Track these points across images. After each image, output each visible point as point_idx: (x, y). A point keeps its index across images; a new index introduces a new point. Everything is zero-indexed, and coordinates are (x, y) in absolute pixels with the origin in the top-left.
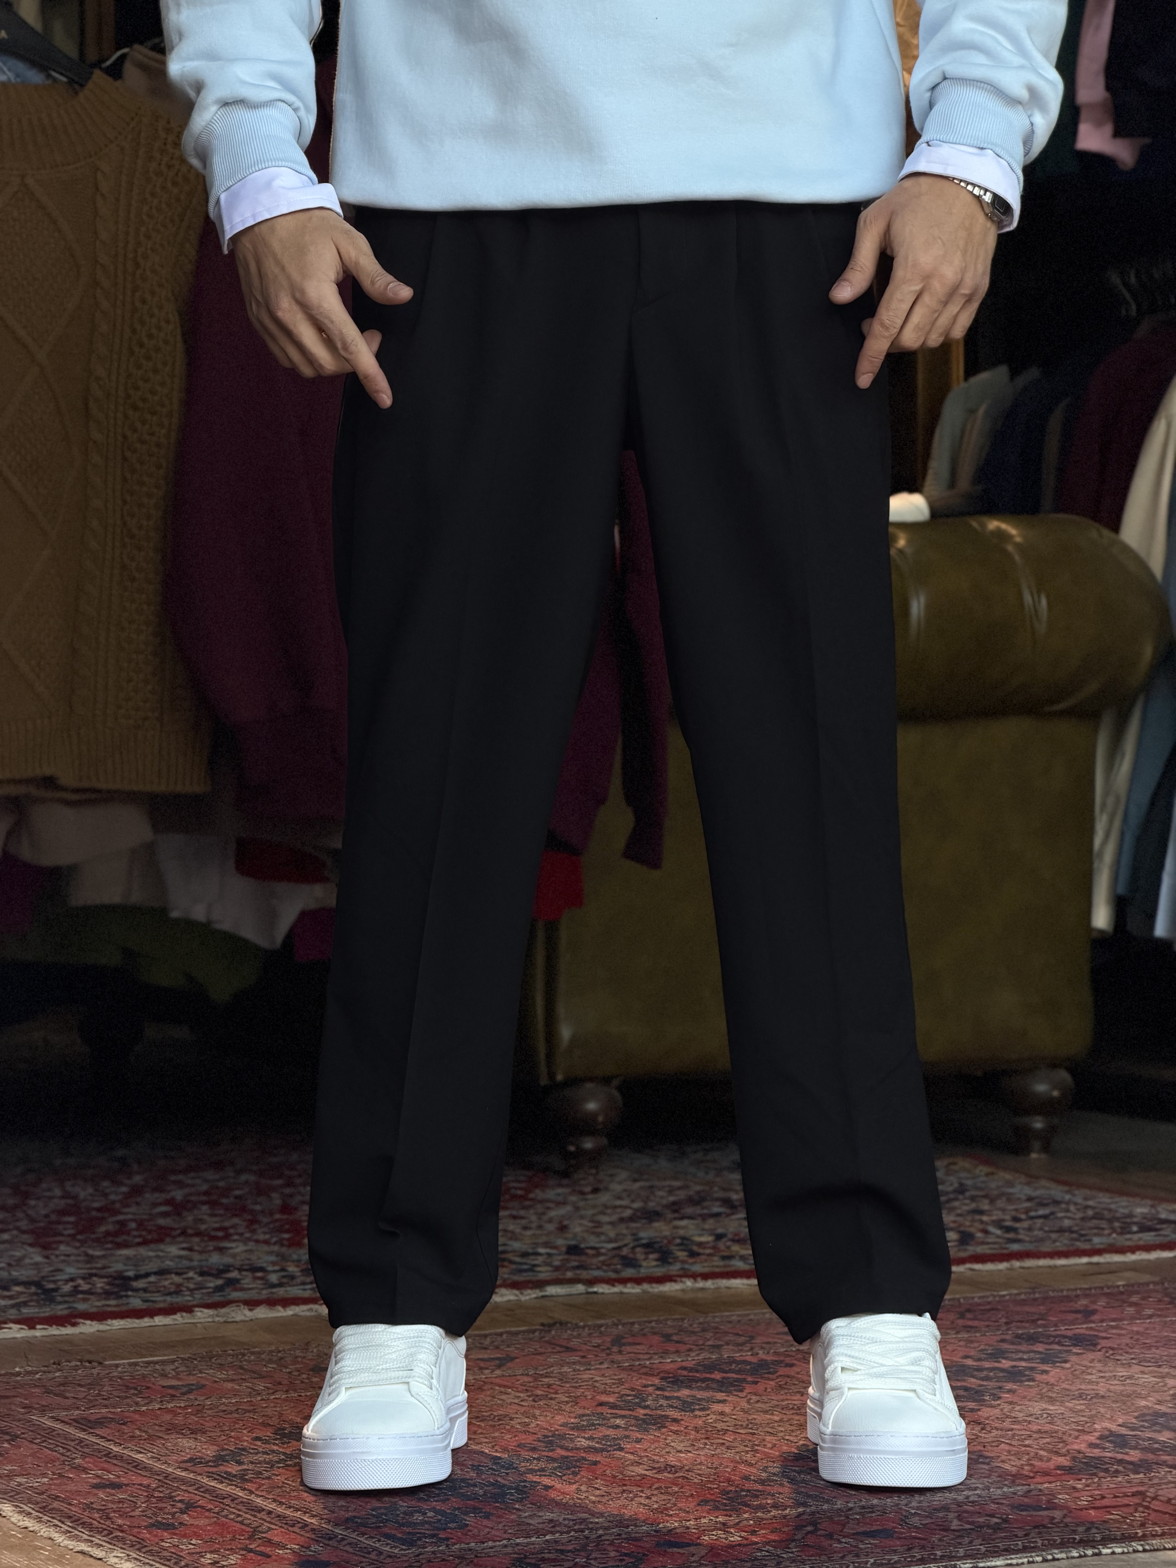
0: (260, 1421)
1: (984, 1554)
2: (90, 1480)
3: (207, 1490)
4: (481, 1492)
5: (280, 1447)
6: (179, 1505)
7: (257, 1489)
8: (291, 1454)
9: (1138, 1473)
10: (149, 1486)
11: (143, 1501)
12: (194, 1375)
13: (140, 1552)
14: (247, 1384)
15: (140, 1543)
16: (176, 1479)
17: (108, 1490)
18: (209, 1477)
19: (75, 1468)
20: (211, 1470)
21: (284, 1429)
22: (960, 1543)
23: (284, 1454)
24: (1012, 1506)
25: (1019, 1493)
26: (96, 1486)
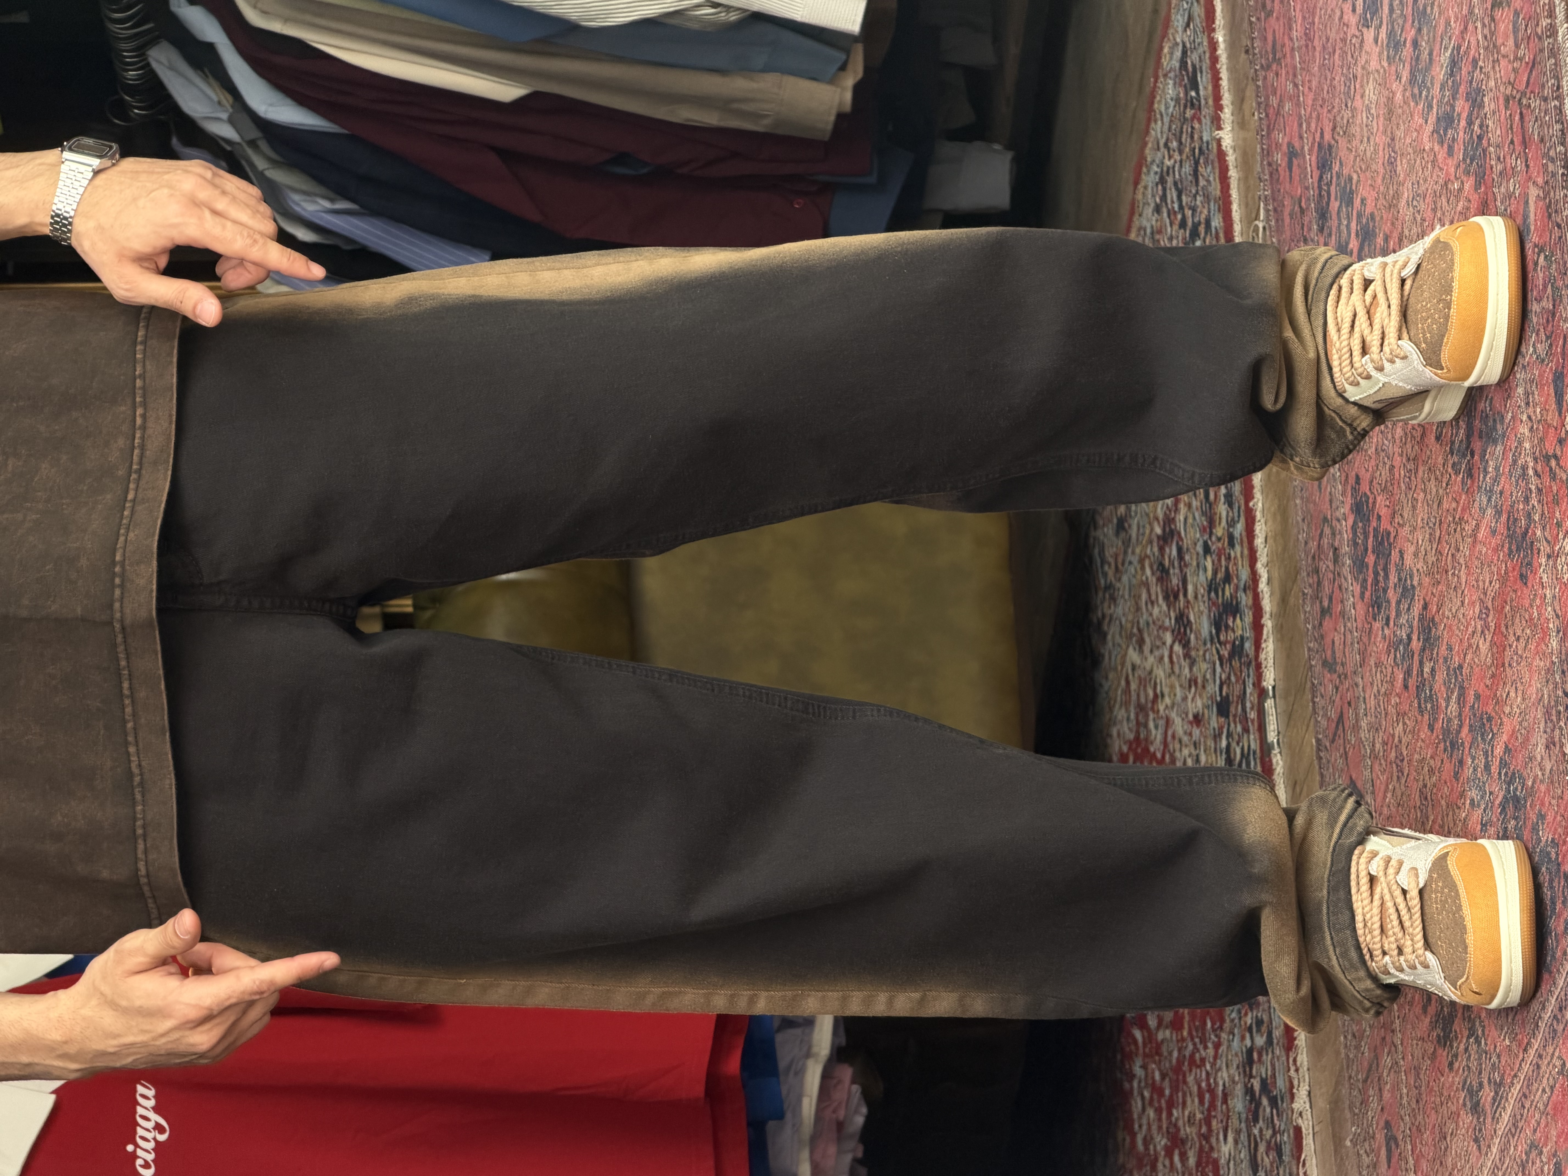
0: (1429, 1062)
3: (1514, 1124)
4: (1513, 822)
5: (1461, 1042)
6: (1533, 1155)
7: (1512, 1069)
8: (1470, 1029)
9: (1483, 103)
12: (1374, 1133)
14: (1385, 1074)
16: (1501, 1158)
18: (1497, 1123)
20: (1489, 1119)
21: (1438, 1036)
23: (1468, 1038)
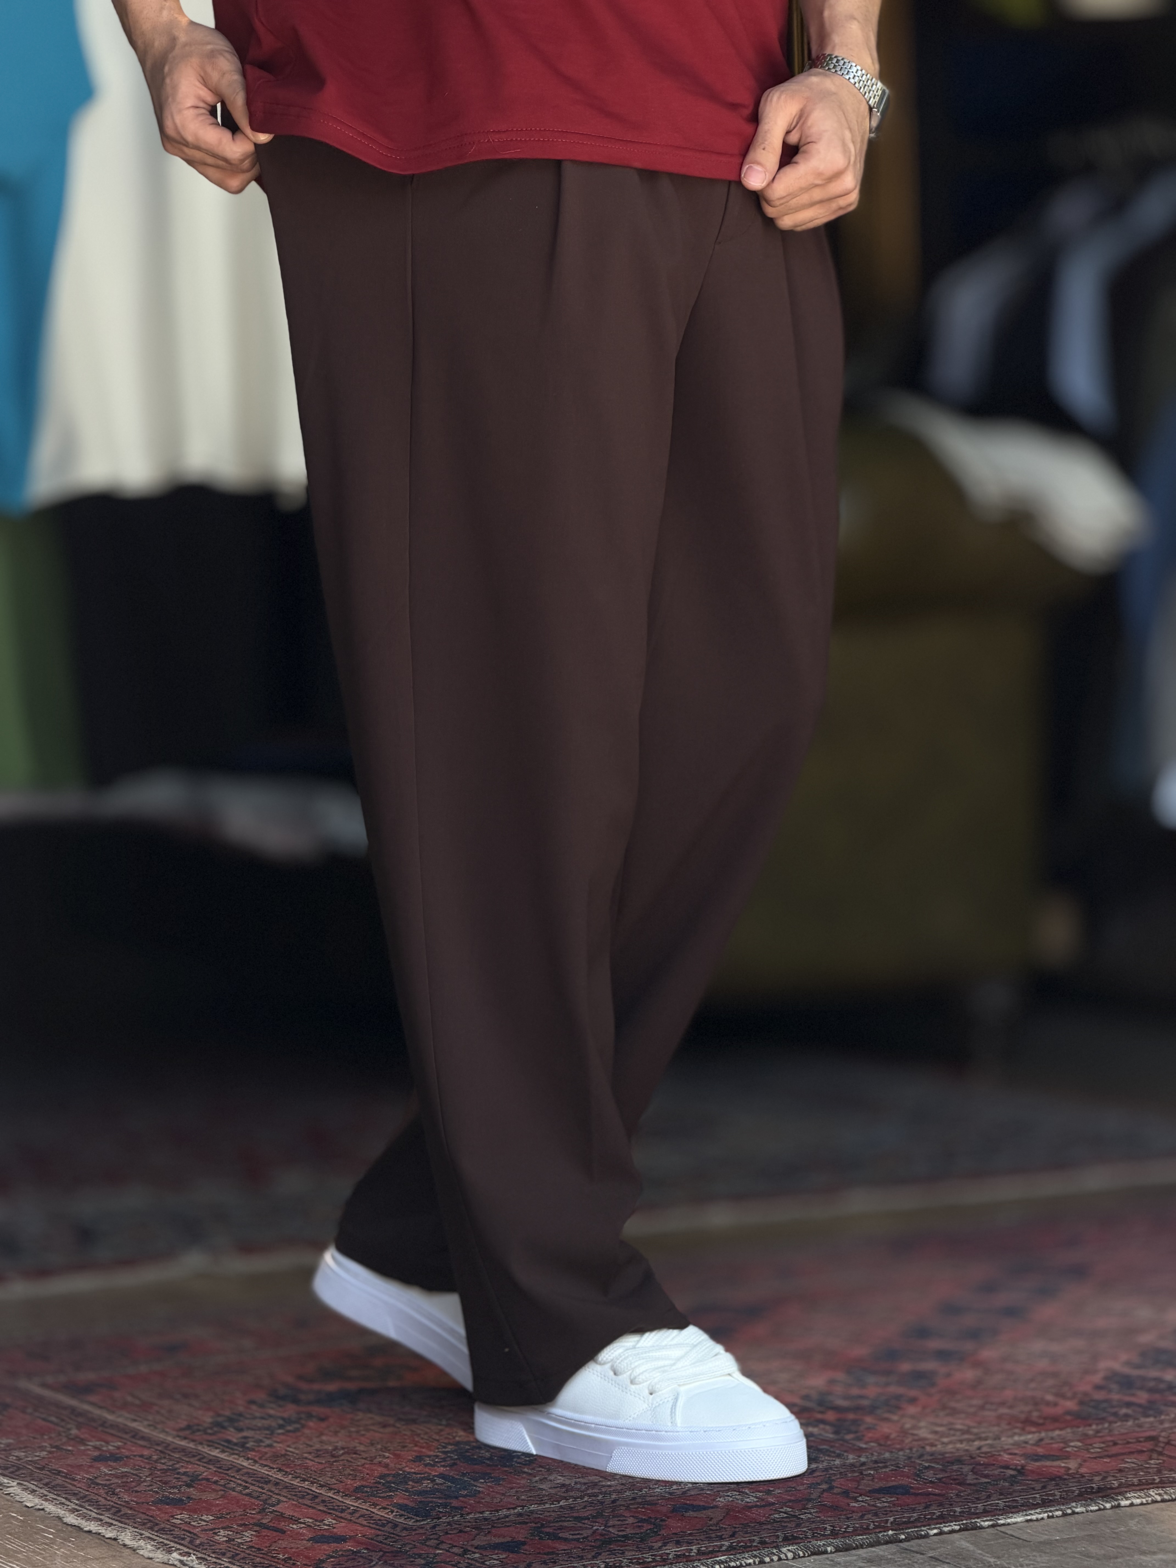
1: (1003, 1509)
2: (89, 1452)
3: (210, 1460)
6: (185, 1478)
9: (1148, 1416)
10: (150, 1457)
11: (147, 1474)
13: (153, 1531)
15: (150, 1521)
16: (176, 1449)
17: (110, 1463)
18: (209, 1446)
19: (72, 1439)
20: (210, 1438)
22: (978, 1499)
24: (1026, 1456)
25: (1031, 1442)
26: (96, 1459)
